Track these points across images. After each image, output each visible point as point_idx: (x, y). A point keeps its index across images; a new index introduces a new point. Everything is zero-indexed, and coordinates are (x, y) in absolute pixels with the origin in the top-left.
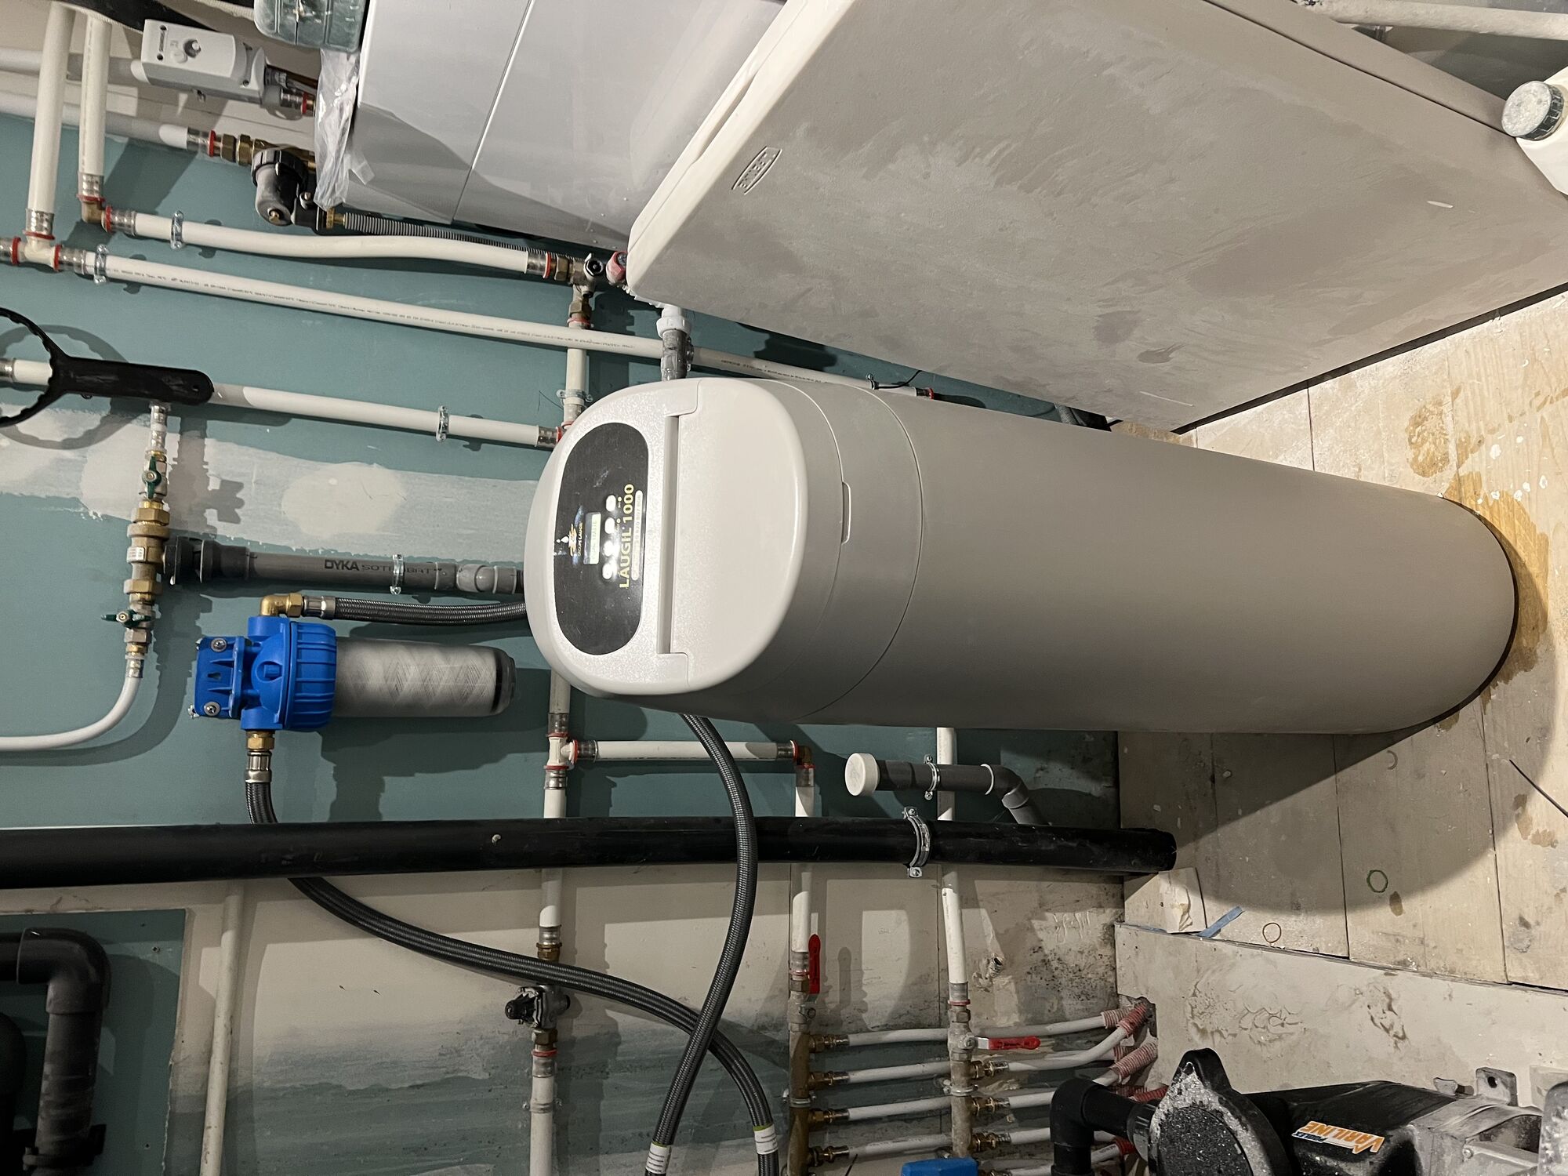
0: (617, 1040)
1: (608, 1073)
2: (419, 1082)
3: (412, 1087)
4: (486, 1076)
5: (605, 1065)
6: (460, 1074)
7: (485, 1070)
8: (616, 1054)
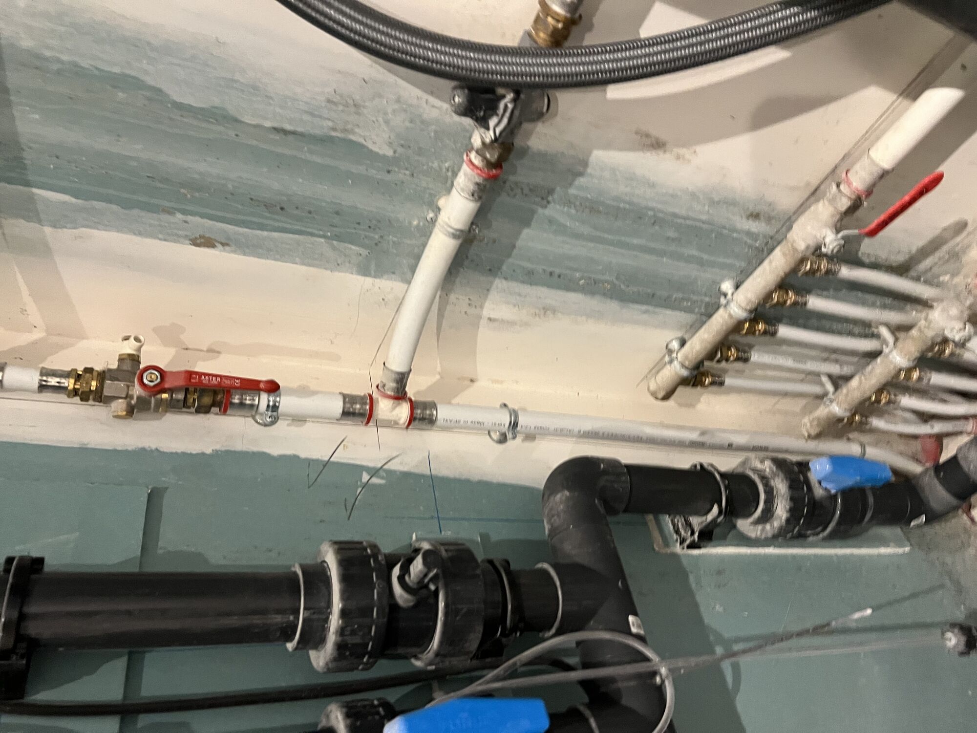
0: (581, 169)
1: (548, 202)
2: (288, 127)
3: (276, 130)
4: (390, 153)
5: (551, 192)
6: (353, 138)
7: (390, 144)
8: (571, 184)
